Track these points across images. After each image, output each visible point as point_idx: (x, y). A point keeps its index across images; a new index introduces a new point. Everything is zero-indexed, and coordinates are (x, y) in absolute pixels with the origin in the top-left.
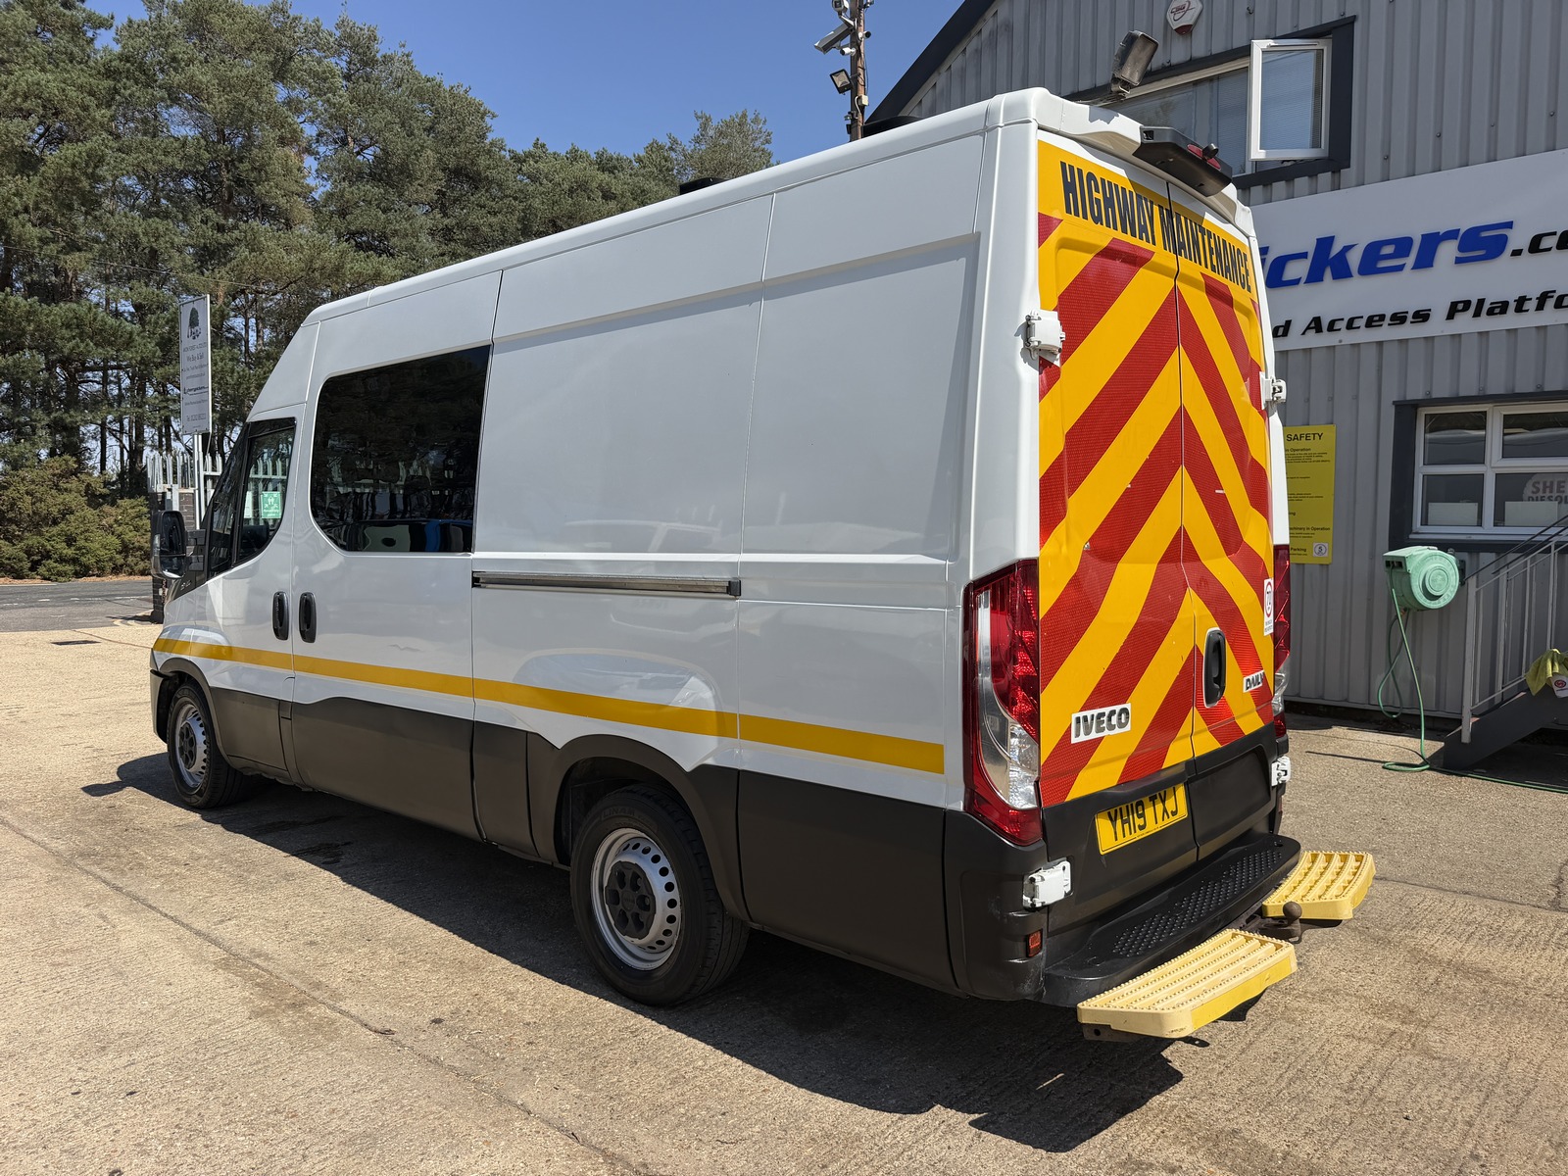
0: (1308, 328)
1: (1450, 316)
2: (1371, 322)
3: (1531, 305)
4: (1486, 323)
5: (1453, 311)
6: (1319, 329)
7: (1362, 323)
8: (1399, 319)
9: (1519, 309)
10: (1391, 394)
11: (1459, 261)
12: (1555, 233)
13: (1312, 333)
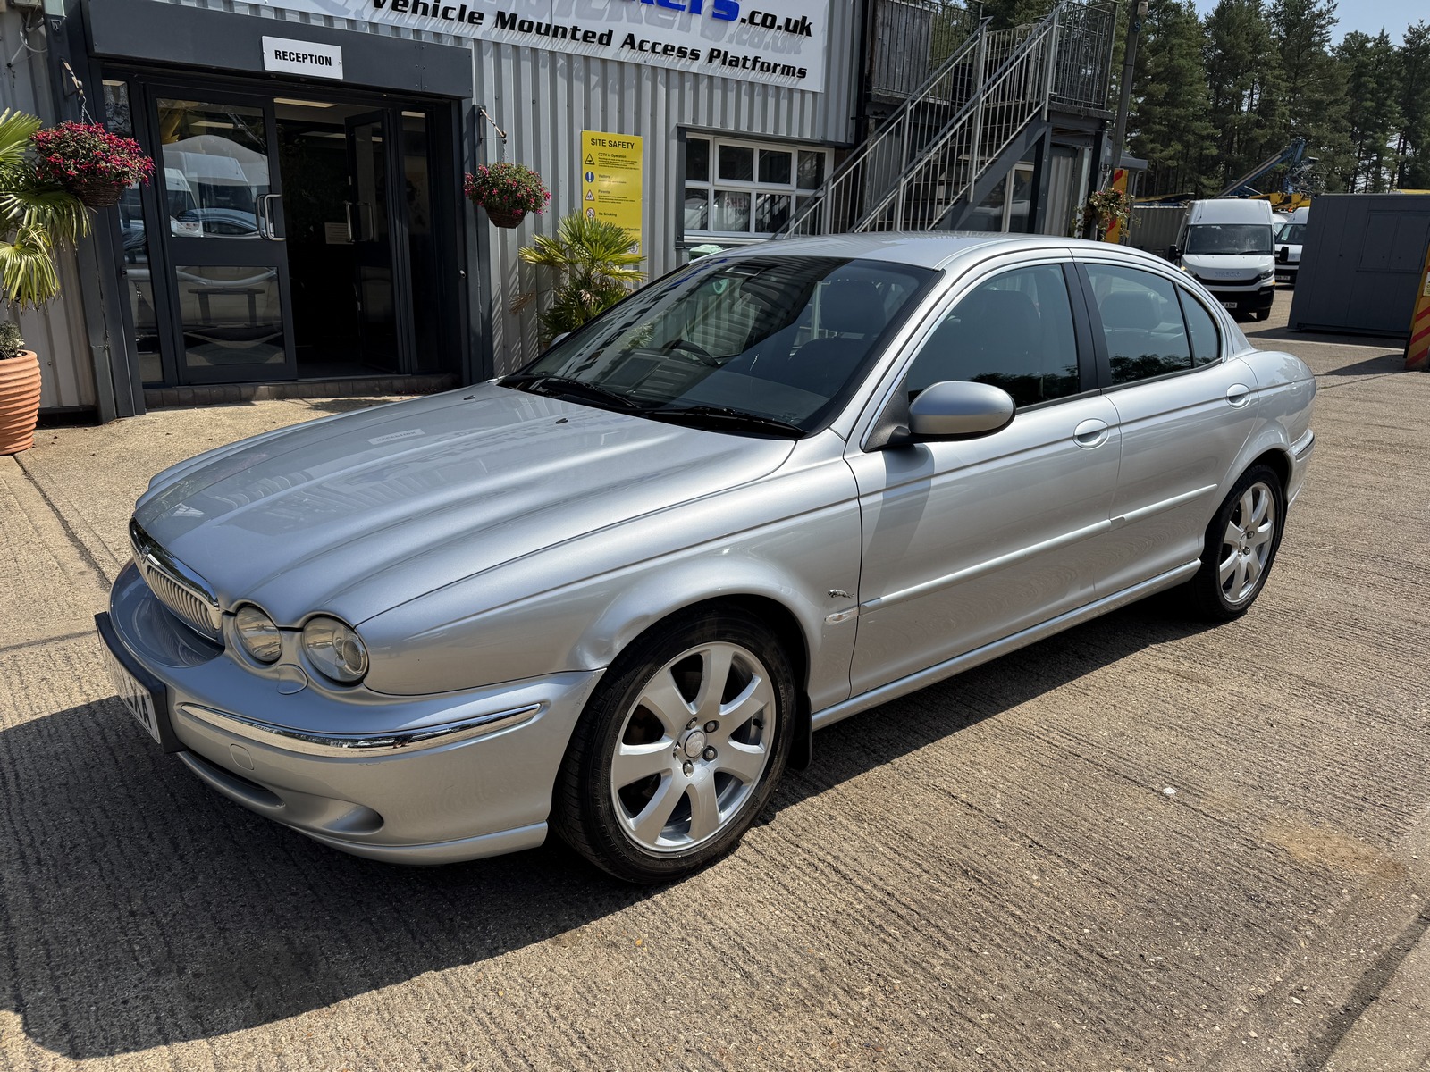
0: (625, 43)
1: (710, 61)
2: (667, 50)
3: (749, 64)
4: (727, 72)
5: (713, 55)
6: (633, 47)
7: (659, 48)
8: (682, 53)
9: (744, 66)
10: (675, 121)
11: (715, 16)
12: (760, 13)
13: (627, 47)
